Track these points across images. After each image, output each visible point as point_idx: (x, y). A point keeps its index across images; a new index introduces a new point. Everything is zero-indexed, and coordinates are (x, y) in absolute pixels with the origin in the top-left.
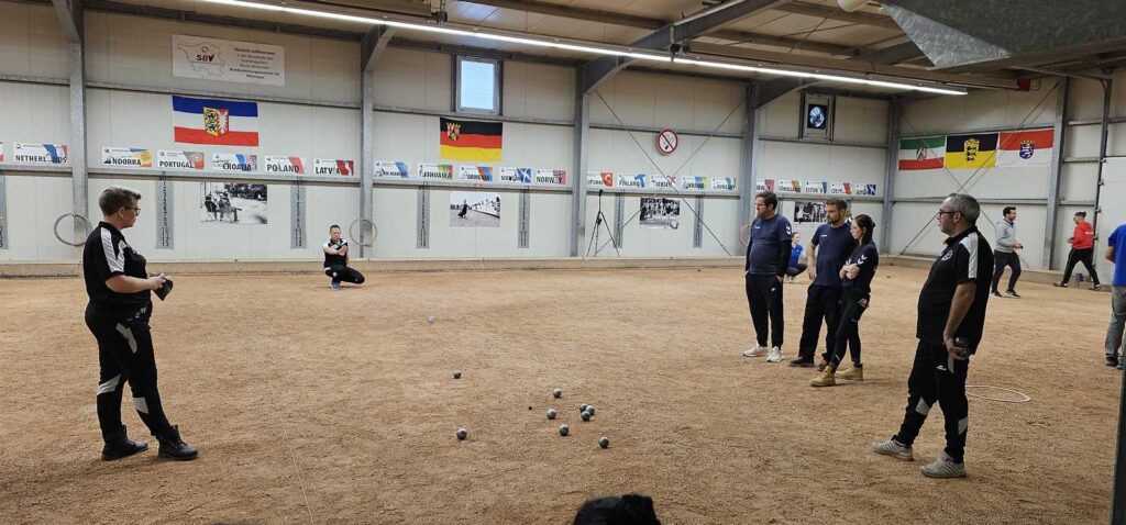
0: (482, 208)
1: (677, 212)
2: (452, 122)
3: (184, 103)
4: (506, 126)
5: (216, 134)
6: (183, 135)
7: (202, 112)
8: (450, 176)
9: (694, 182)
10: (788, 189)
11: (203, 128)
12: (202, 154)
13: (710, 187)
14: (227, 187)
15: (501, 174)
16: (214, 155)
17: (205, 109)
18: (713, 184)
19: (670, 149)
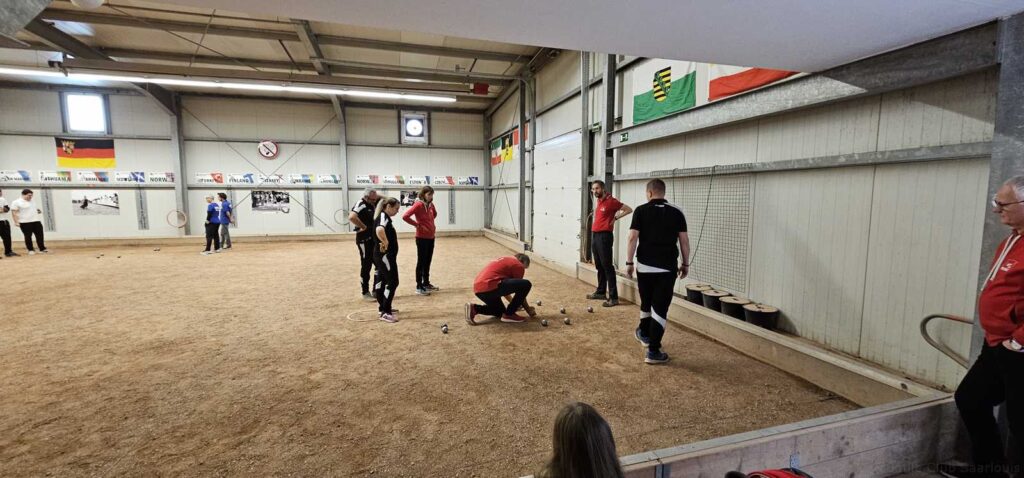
0: (103, 202)
1: (287, 201)
2: (66, 140)
4: (116, 141)
8: (69, 179)
9: (301, 178)
10: (393, 182)
13: (316, 181)
15: (117, 176)
18: (319, 179)
19: (270, 155)
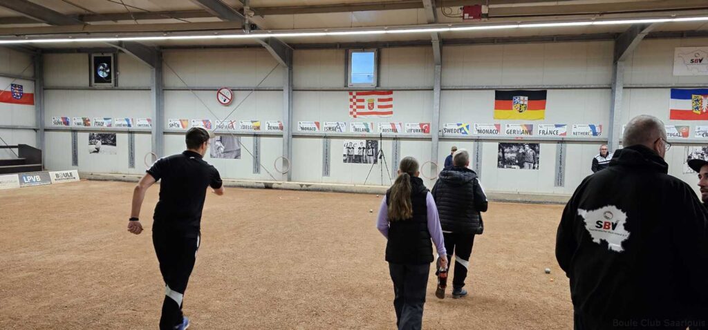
3: (678, 93)
5: (699, 113)
6: (676, 115)
7: (690, 98)
11: (690, 109)
12: (688, 127)
14: (704, 149)
16: (697, 127)
17: (693, 96)
